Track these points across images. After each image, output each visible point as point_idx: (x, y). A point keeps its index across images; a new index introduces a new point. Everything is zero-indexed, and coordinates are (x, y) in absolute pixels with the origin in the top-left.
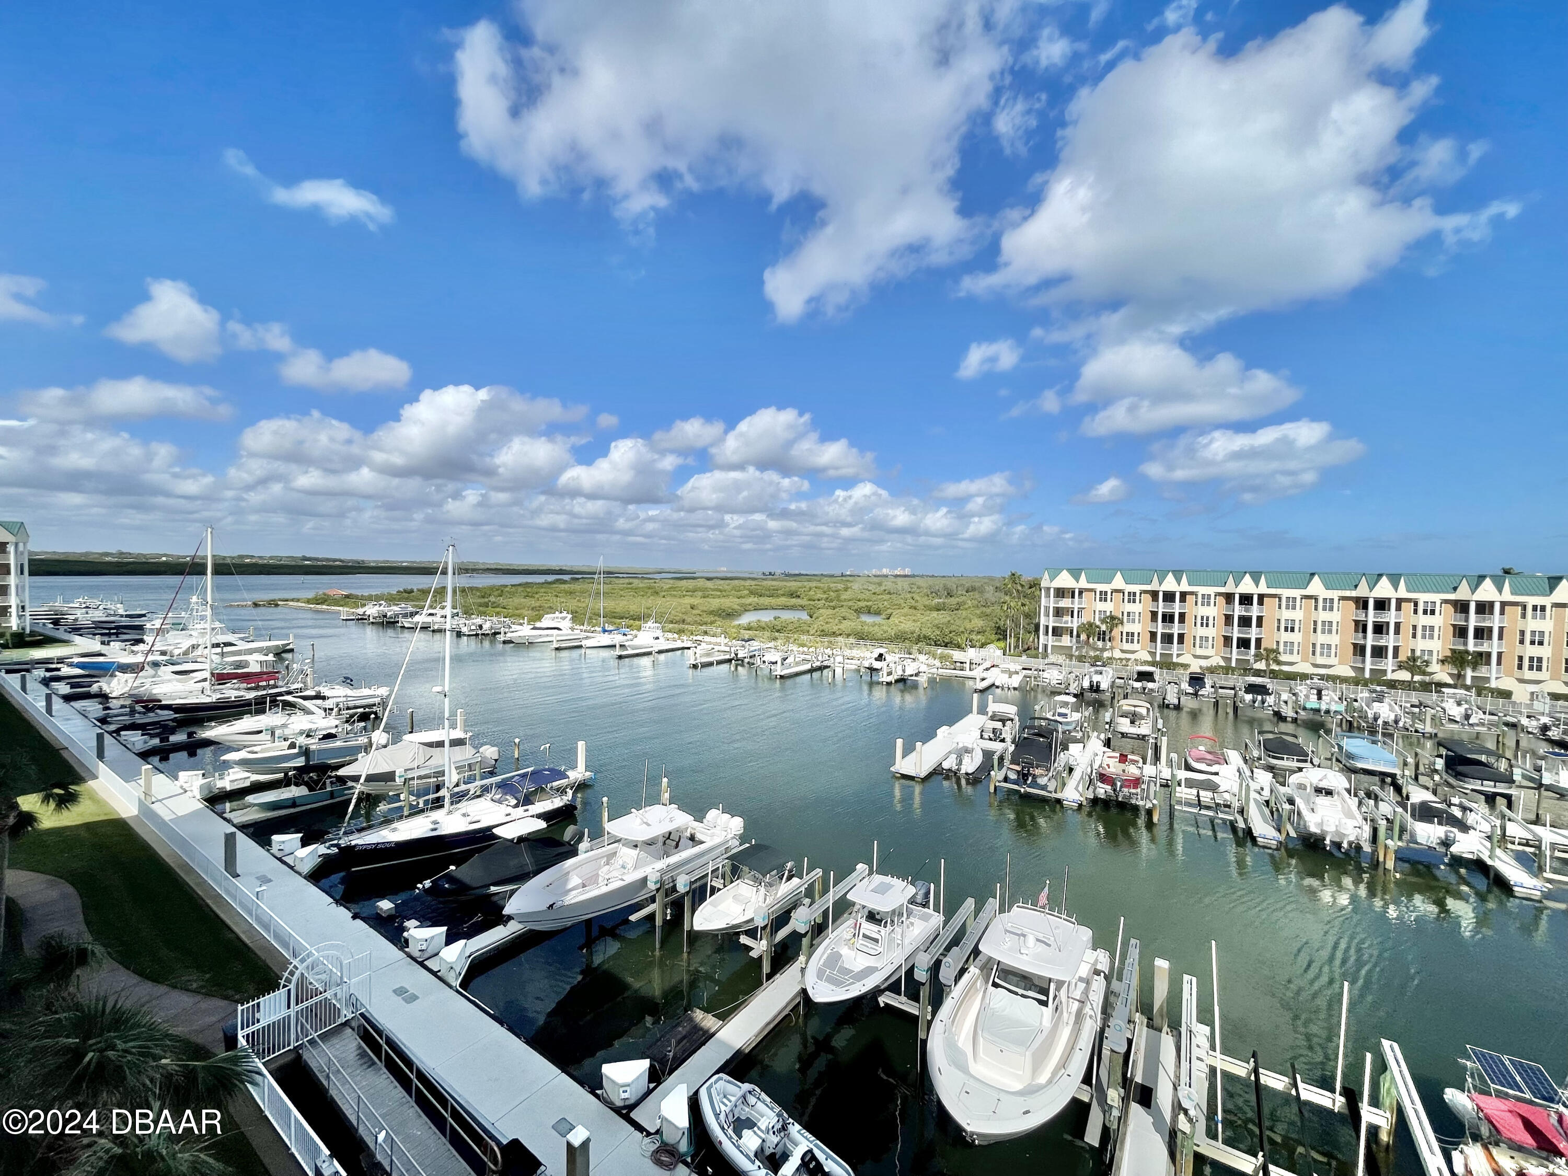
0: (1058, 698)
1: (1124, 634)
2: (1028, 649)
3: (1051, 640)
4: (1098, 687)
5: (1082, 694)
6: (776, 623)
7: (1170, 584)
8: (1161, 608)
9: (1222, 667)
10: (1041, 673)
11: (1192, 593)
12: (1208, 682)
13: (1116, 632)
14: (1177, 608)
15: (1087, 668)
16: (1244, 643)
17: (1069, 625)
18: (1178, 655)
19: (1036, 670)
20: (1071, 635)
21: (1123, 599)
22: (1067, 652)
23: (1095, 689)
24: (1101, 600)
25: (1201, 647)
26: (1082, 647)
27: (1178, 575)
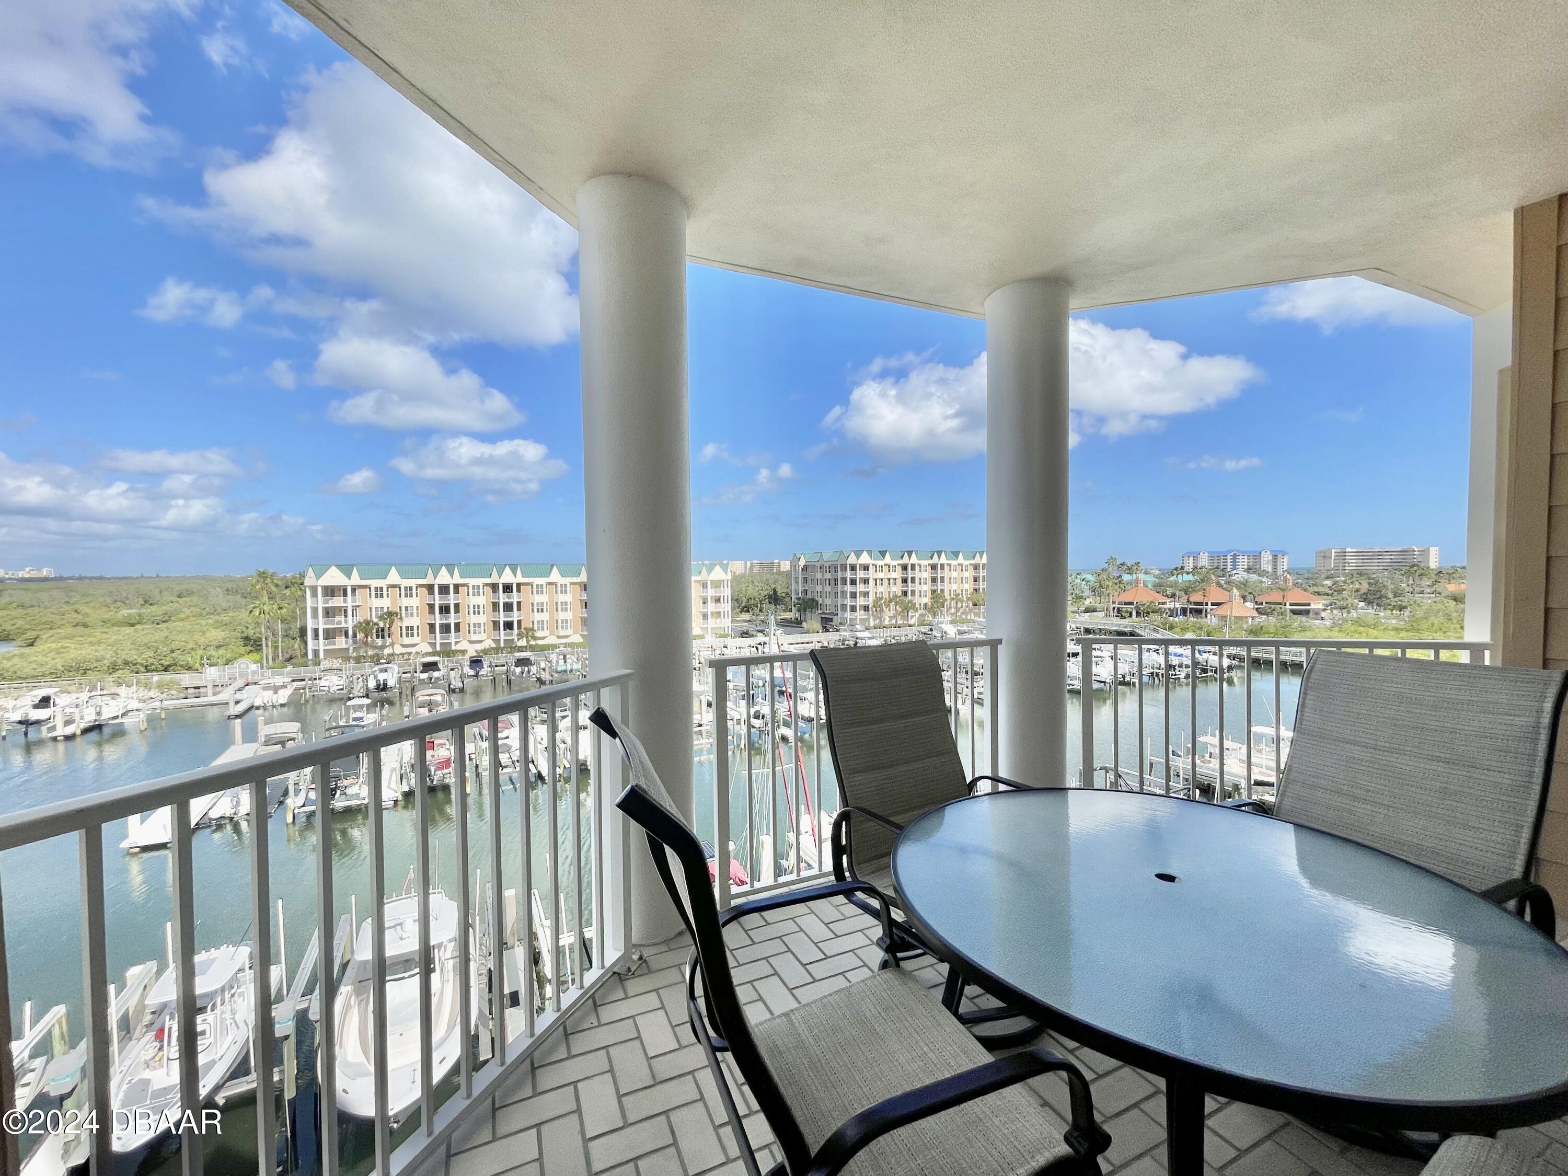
1: (404, 629)
2: (293, 657)
3: (322, 644)
4: (385, 685)
7: (444, 577)
8: (438, 601)
9: (493, 648)
10: (316, 681)
11: (463, 585)
12: (485, 662)
13: (395, 628)
14: (451, 600)
15: (367, 668)
16: (509, 626)
17: (343, 625)
18: (456, 643)
19: (310, 680)
20: (347, 635)
21: (400, 594)
22: (343, 654)
23: (382, 687)
24: (376, 596)
25: (475, 633)
26: (360, 647)
27: (450, 570)
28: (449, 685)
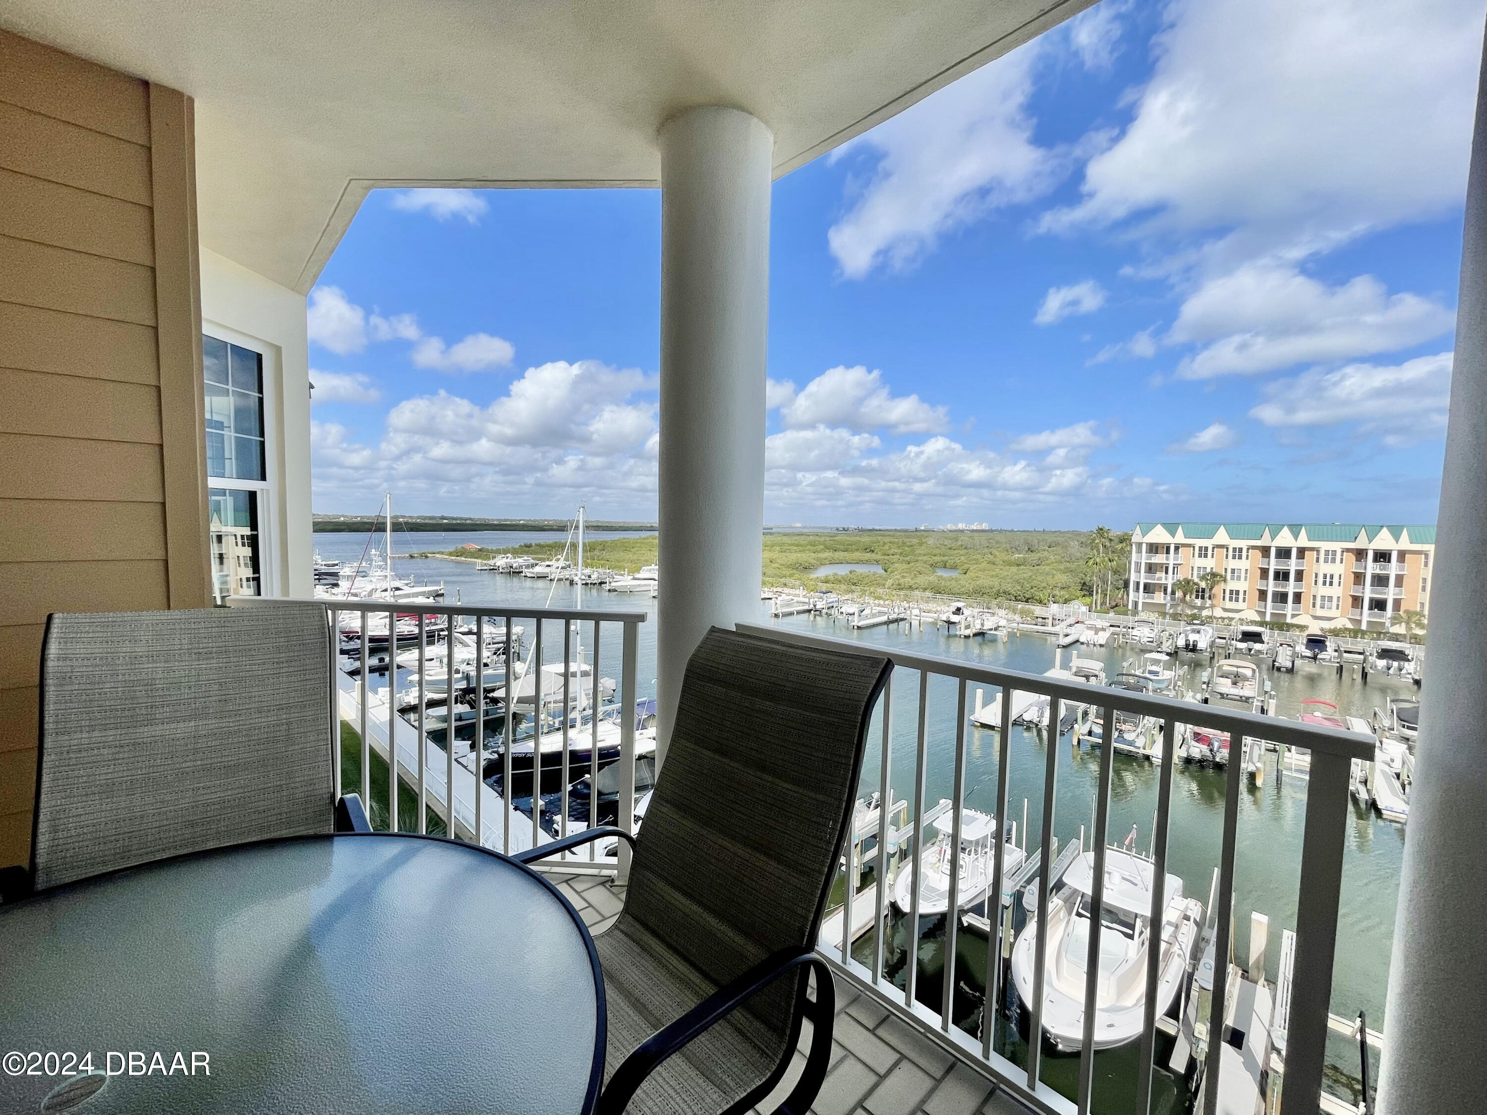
0: (1148, 655)
1: (1228, 593)
2: (1116, 606)
3: (1142, 597)
4: (1195, 646)
5: (1176, 652)
6: (851, 576)
7: (1285, 539)
8: (1274, 564)
9: (1346, 629)
10: (1130, 630)
11: (1312, 549)
12: (1330, 644)
13: (1218, 590)
14: (1293, 565)
15: (1182, 626)
16: (1379, 605)
17: (1163, 581)
18: (1293, 616)
19: (1124, 627)
20: (1165, 592)
21: (1227, 555)
22: (1160, 610)
23: (1192, 648)
24: (1200, 556)
25: (1322, 607)
26: (1178, 605)
27: (1295, 531)
28: (1274, 661)
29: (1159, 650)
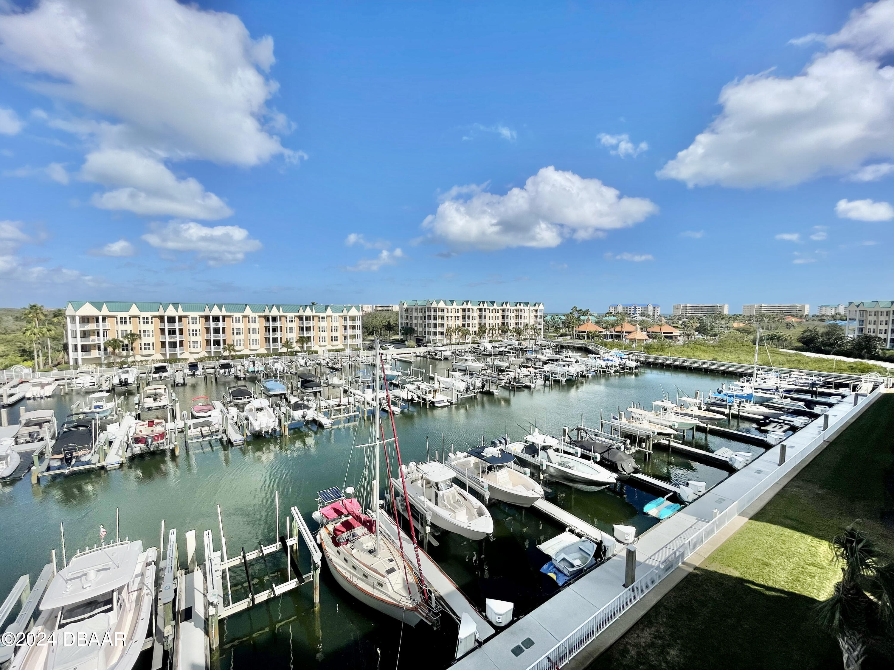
0: (92, 396)
1: (143, 345)
2: (59, 364)
3: (80, 355)
4: (126, 382)
5: (113, 389)
7: (171, 311)
8: (167, 326)
9: (206, 357)
10: (74, 380)
11: (185, 317)
12: (200, 366)
13: (136, 344)
14: (177, 326)
15: (115, 370)
16: (217, 343)
17: (97, 342)
18: (181, 354)
19: (69, 379)
20: (99, 349)
21: (139, 322)
22: (98, 362)
23: (124, 384)
24: (122, 323)
25: (194, 347)
26: (110, 357)
27: (176, 306)
28: (174, 381)
29: (100, 389)
